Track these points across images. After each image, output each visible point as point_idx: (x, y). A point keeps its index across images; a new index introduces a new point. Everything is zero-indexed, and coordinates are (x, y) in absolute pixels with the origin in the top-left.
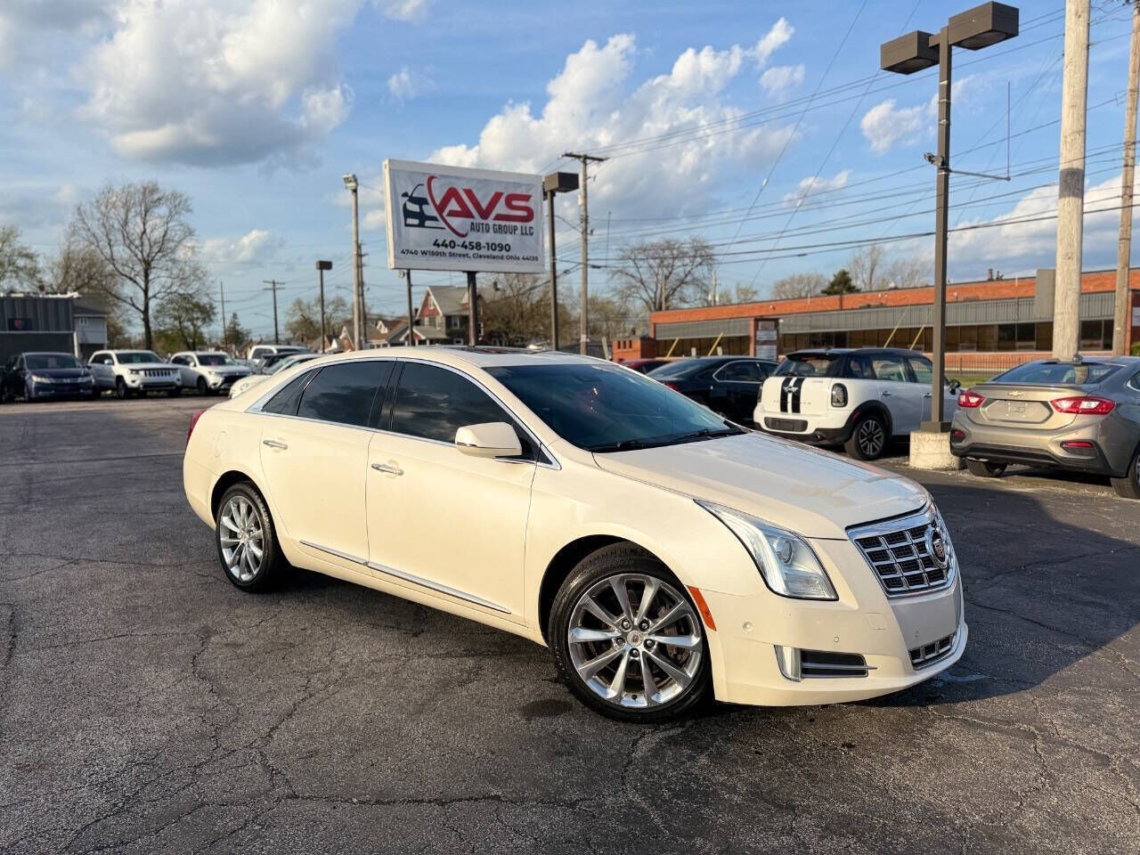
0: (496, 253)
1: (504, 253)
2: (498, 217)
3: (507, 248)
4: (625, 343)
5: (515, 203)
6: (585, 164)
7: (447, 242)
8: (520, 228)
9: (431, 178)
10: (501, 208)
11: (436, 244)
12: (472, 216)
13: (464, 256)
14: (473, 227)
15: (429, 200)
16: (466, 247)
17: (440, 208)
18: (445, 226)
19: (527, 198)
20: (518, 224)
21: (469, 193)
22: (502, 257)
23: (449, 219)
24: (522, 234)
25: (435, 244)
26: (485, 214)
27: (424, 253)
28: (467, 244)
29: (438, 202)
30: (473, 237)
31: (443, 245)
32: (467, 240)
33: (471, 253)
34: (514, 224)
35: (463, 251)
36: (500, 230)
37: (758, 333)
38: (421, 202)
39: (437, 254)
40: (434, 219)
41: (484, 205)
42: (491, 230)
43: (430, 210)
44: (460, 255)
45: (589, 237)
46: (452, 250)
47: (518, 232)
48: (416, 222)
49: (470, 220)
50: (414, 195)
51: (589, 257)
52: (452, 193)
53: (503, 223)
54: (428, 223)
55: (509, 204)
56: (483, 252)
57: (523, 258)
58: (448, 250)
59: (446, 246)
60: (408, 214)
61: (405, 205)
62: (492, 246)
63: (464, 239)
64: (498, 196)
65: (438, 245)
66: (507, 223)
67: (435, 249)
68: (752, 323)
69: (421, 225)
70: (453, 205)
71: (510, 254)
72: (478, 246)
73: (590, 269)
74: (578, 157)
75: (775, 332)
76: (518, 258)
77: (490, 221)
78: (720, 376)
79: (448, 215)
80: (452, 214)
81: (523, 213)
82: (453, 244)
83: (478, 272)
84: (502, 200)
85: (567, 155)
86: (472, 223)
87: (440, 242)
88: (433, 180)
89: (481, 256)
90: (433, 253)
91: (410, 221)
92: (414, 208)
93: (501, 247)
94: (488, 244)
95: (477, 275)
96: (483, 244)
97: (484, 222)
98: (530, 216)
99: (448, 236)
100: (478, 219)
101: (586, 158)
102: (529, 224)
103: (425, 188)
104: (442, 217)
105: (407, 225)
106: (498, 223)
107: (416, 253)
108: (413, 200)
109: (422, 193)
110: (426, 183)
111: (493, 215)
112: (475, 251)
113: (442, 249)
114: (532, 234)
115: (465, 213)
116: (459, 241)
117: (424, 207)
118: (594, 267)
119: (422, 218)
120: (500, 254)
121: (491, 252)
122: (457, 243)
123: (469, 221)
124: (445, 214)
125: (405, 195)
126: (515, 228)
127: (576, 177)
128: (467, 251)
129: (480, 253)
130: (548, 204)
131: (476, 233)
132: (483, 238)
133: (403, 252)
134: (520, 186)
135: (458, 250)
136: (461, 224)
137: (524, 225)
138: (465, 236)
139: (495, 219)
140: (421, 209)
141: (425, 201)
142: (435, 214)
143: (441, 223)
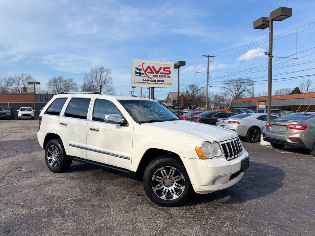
0: (160, 83)
1: (162, 82)
2: (161, 73)
4: (222, 108)
5: (166, 70)
6: (208, 58)
7: (147, 80)
9: (143, 64)
10: (162, 71)
11: (144, 80)
14: (154, 76)
15: (142, 69)
16: (151, 81)
17: (145, 71)
18: (146, 76)
19: (169, 68)
20: (166, 75)
21: (153, 67)
22: (161, 84)
23: (148, 74)
26: (157, 73)
27: (140, 83)
28: (152, 80)
29: (145, 70)
30: (154, 79)
32: (152, 79)
33: (153, 83)
35: (151, 82)
36: (161, 76)
37: (259, 105)
38: (140, 70)
39: (144, 83)
40: (143, 74)
41: (157, 70)
42: (159, 77)
43: (142, 72)
45: (209, 78)
47: (166, 77)
48: (139, 75)
51: (209, 83)
52: (149, 67)
53: (162, 75)
54: (142, 75)
55: (164, 70)
56: (156, 82)
57: (168, 84)
58: (147, 82)
59: (146, 81)
60: (136, 73)
61: (136, 71)
62: (159, 81)
64: (161, 68)
65: (144, 81)
66: (163, 75)
67: (143, 82)
68: (257, 102)
70: (149, 70)
71: (164, 83)
72: (155, 81)
73: (209, 87)
74: (206, 56)
75: (265, 105)
76: (166, 84)
77: (159, 74)
80: (148, 73)
81: (168, 72)
83: (154, 88)
84: (162, 69)
85: (203, 56)
87: (145, 80)
88: (144, 65)
90: (143, 83)
91: (137, 75)
92: (138, 71)
93: (161, 81)
96: (156, 80)
97: (157, 75)
98: (170, 73)
99: (147, 78)
100: (155, 74)
101: (209, 56)
102: (169, 75)
103: (142, 66)
104: (146, 74)
105: (136, 76)
106: (161, 75)
107: (138, 83)
108: (138, 69)
109: (141, 67)
110: (142, 65)
111: (160, 73)
112: (154, 82)
113: (145, 82)
114: (170, 78)
115: (152, 72)
116: (150, 79)
117: (141, 71)
118: (210, 86)
119: (140, 74)
120: (161, 83)
121: (158, 82)
122: (149, 80)
124: (146, 73)
125: (136, 68)
126: (165, 76)
127: (185, 62)
128: (152, 82)
129: (155, 83)
130: (177, 69)
131: (154, 78)
132: (156, 79)
133: (135, 82)
134: (167, 65)
135: (149, 82)
136: (151, 75)
137: (168, 75)
138: (151, 78)
139: (160, 74)
140: (140, 71)
141: (141, 70)
142: (144, 73)
143: (145, 75)
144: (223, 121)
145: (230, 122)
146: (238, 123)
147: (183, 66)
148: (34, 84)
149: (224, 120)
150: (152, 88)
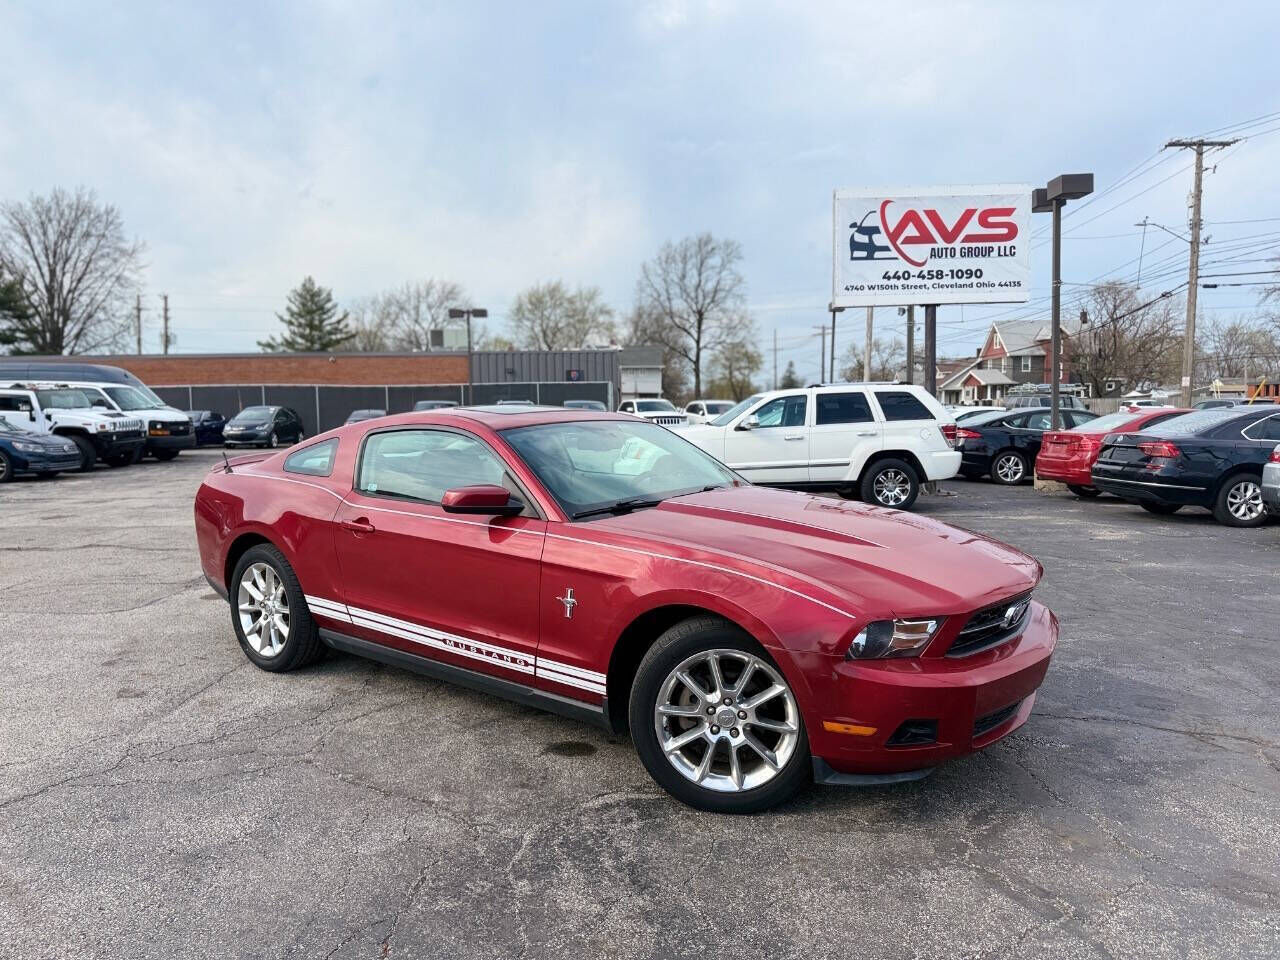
0: (963, 281)
1: (974, 280)
2: (968, 239)
3: (979, 273)
5: (991, 219)
6: (1200, 154)
7: (900, 274)
8: (996, 249)
9: (886, 203)
10: (973, 227)
11: (886, 277)
12: (934, 241)
13: (920, 287)
14: (934, 254)
15: (882, 229)
16: (924, 277)
17: (894, 236)
19: (1008, 212)
20: (995, 245)
21: (932, 215)
22: (971, 285)
24: (999, 255)
25: (884, 277)
26: (950, 237)
27: (871, 288)
28: (925, 273)
29: (891, 230)
30: (934, 265)
31: (894, 277)
32: (925, 269)
33: (929, 283)
34: (988, 244)
35: (920, 282)
36: (970, 253)
38: (872, 231)
39: (888, 287)
40: (886, 249)
41: (950, 226)
42: (958, 255)
43: (880, 239)
44: (916, 287)
45: (1201, 247)
46: (906, 282)
47: (995, 253)
48: (864, 254)
49: (933, 245)
50: (863, 225)
51: (1200, 274)
52: (911, 217)
53: (973, 245)
54: (877, 254)
55: (983, 222)
56: (947, 280)
57: (1000, 285)
58: (902, 281)
59: (899, 278)
60: (855, 246)
61: (853, 236)
62: (957, 274)
63: (920, 269)
64: (969, 214)
65: (889, 278)
66: (980, 245)
67: (886, 282)
69: (870, 257)
70: (911, 230)
71: (981, 280)
72: (940, 274)
73: (1200, 289)
74: (1190, 145)
76: (993, 285)
77: (957, 244)
79: (902, 243)
80: (909, 240)
81: (1004, 231)
82: (907, 275)
83: (938, 305)
84: (975, 218)
85: (1172, 144)
86: (933, 249)
87: (891, 274)
88: (889, 204)
89: (942, 286)
90: (882, 287)
91: (857, 254)
92: (863, 239)
93: (970, 273)
94: (952, 271)
95: (938, 309)
96: (946, 271)
97: (950, 246)
98: (1013, 232)
99: (901, 266)
100: (941, 244)
101: (1201, 144)
102: (1008, 244)
103: (878, 214)
104: (896, 247)
105: (853, 259)
106: (967, 245)
107: (862, 288)
108: (862, 230)
109: (874, 221)
110: (879, 211)
111: (962, 236)
112: (935, 280)
113: (893, 282)
114: (1013, 255)
115: (925, 238)
116: (915, 271)
117: (875, 237)
118: (1206, 286)
119: (871, 250)
120: (968, 282)
121: (956, 280)
122: (912, 273)
123: (928, 247)
124: (899, 242)
125: (853, 225)
126: (991, 249)
127: (1089, 177)
128: (926, 281)
129: (941, 282)
130: (1049, 216)
131: (937, 260)
132: (946, 264)
133: (847, 289)
134: (1001, 198)
135: (913, 281)
136: (919, 252)
137: (1002, 244)
138: (923, 264)
139: (963, 241)
140: (870, 239)
141: (876, 230)
142: (887, 243)
143: (894, 253)
147: (1077, 195)
148: (466, 316)
150: (927, 306)
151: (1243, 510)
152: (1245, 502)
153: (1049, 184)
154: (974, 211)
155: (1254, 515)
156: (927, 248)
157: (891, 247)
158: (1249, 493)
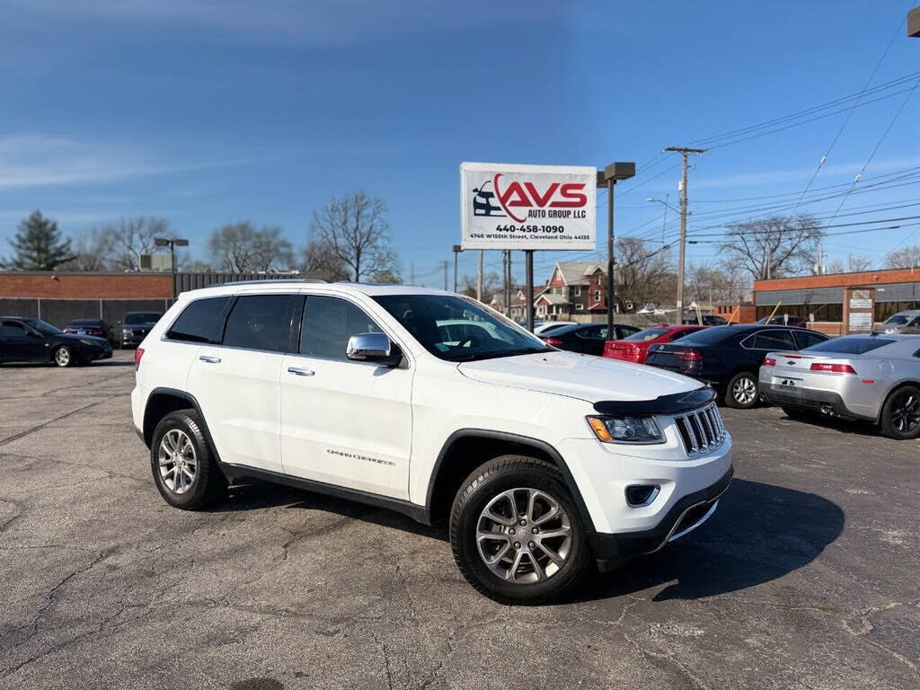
0: (551, 234)
1: (558, 233)
2: (554, 204)
3: (561, 229)
5: (569, 191)
6: (686, 156)
7: (508, 227)
8: (572, 213)
9: (498, 175)
10: (557, 196)
11: (499, 229)
12: (531, 206)
13: (522, 237)
14: (531, 214)
15: (495, 194)
16: (524, 230)
17: (503, 200)
19: (581, 186)
20: (572, 210)
21: (529, 186)
22: (556, 237)
23: (511, 209)
24: (575, 217)
25: (497, 229)
26: (541, 202)
27: (489, 236)
28: (525, 227)
29: (502, 195)
30: (531, 222)
31: (504, 229)
32: (525, 224)
33: (528, 234)
34: (567, 209)
35: (522, 233)
36: (554, 214)
37: (852, 301)
38: (488, 195)
39: (500, 236)
40: (498, 209)
41: (542, 195)
42: (547, 215)
43: (494, 202)
44: (519, 237)
45: (688, 217)
46: (512, 233)
47: (572, 216)
48: (483, 212)
49: (530, 208)
50: (483, 190)
51: (687, 234)
52: (515, 187)
53: (557, 209)
54: (492, 212)
55: (564, 193)
56: (540, 233)
57: (576, 238)
58: (509, 233)
59: (507, 230)
60: (477, 205)
61: (475, 198)
62: (547, 229)
63: (522, 224)
64: (554, 187)
65: (501, 230)
66: (562, 209)
67: (498, 233)
68: (845, 292)
69: (487, 214)
70: (515, 197)
71: (563, 234)
72: (535, 229)
74: (680, 150)
75: (870, 301)
76: (571, 238)
77: (547, 208)
78: (746, 344)
79: (510, 205)
80: (514, 204)
81: (578, 200)
82: (513, 228)
83: (534, 250)
84: (559, 190)
85: (669, 149)
86: (530, 211)
87: (502, 227)
88: (499, 179)
89: (537, 237)
90: (496, 236)
91: (478, 211)
92: (482, 200)
93: (555, 229)
94: (543, 227)
95: (534, 253)
96: (539, 227)
97: (541, 209)
98: (583, 201)
99: (509, 222)
100: (535, 207)
101: (686, 150)
102: (581, 209)
103: (493, 184)
104: (505, 208)
105: (475, 215)
106: (553, 209)
107: (482, 236)
108: (482, 194)
109: (489, 188)
110: (493, 181)
111: (549, 203)
112: (532, 233)
113: (503, 233)
115: (525, 202)
116: (518, 226)
117: (490, 199)
118: (690, 242)
119: (488, 209)
120: (555, 235)
121: (546, 233)
124: (507, 204)
125: (475, 190)
126: (569, 213)
127: (633, 165)
128: (526, 233)
129: (536, 234)
130: (606, 191)
131: (533, 219)
132: (539, 222)
133: (472, 236)
134: (575, 176)
135: (517, 233)
136: (521, 212)
137: (577, 209)
138: (524, 221)
139: (550, 206)
140: (488, 201)
141: (491, 195)
142: (499, 205)
143: (503, 212)
144: (791, 363)
145: (816, 367)
146: (850, 370)
147: (624, 178)
148: (170, 244)
149: (793, 360)
150: (527, 251)
151: (743, 396)
152: (744, 391)
153: (606, 168)
154: (558, 185)
155: (750, 400)
156: (526, 209)
157: (502, 208)
158: (746, 385)
